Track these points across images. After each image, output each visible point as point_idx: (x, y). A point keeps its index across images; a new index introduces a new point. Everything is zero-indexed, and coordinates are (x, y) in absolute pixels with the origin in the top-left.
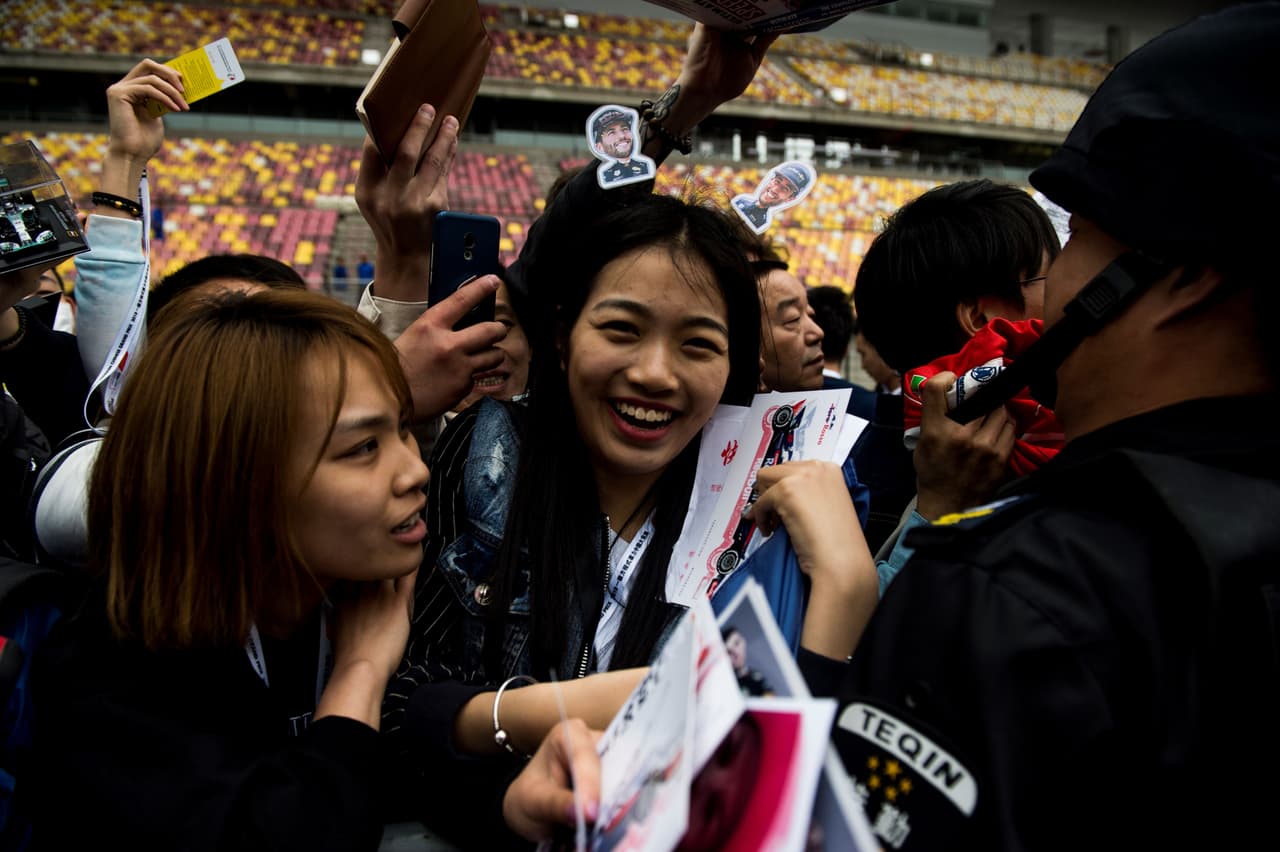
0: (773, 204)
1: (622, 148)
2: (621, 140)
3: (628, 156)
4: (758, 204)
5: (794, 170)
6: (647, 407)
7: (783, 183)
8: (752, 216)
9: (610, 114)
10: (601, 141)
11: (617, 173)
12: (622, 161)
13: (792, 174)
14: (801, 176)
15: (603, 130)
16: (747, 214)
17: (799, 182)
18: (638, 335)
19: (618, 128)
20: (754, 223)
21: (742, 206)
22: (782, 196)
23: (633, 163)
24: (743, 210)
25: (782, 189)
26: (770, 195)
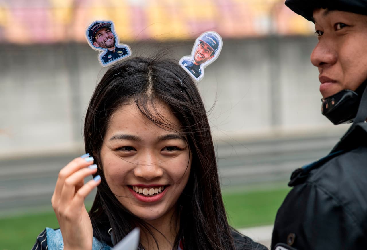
0: (202, 62)
1: (109, 42)
2: (107, 38)
3: (114, 46)
4: (194, 62)
5: (210, 38)
6: (149, 187)
7: (206, 47)
8: (193, 71)
9: (97, 25)
10: (96, 41)
11: (110, 57)
12: (111, 49)
13: (209, 41)
14: (214, 42)
15: (95, 34)
16: (190, 70)
17: (214, 45)
18: (136, 150)
19: (103, 32)
20: (194, 75)
21: (186, 65)
22: (206, 56)
23: (118, 49)
24: (187, 67)
25: (205, 51)
26: (200, 56)
